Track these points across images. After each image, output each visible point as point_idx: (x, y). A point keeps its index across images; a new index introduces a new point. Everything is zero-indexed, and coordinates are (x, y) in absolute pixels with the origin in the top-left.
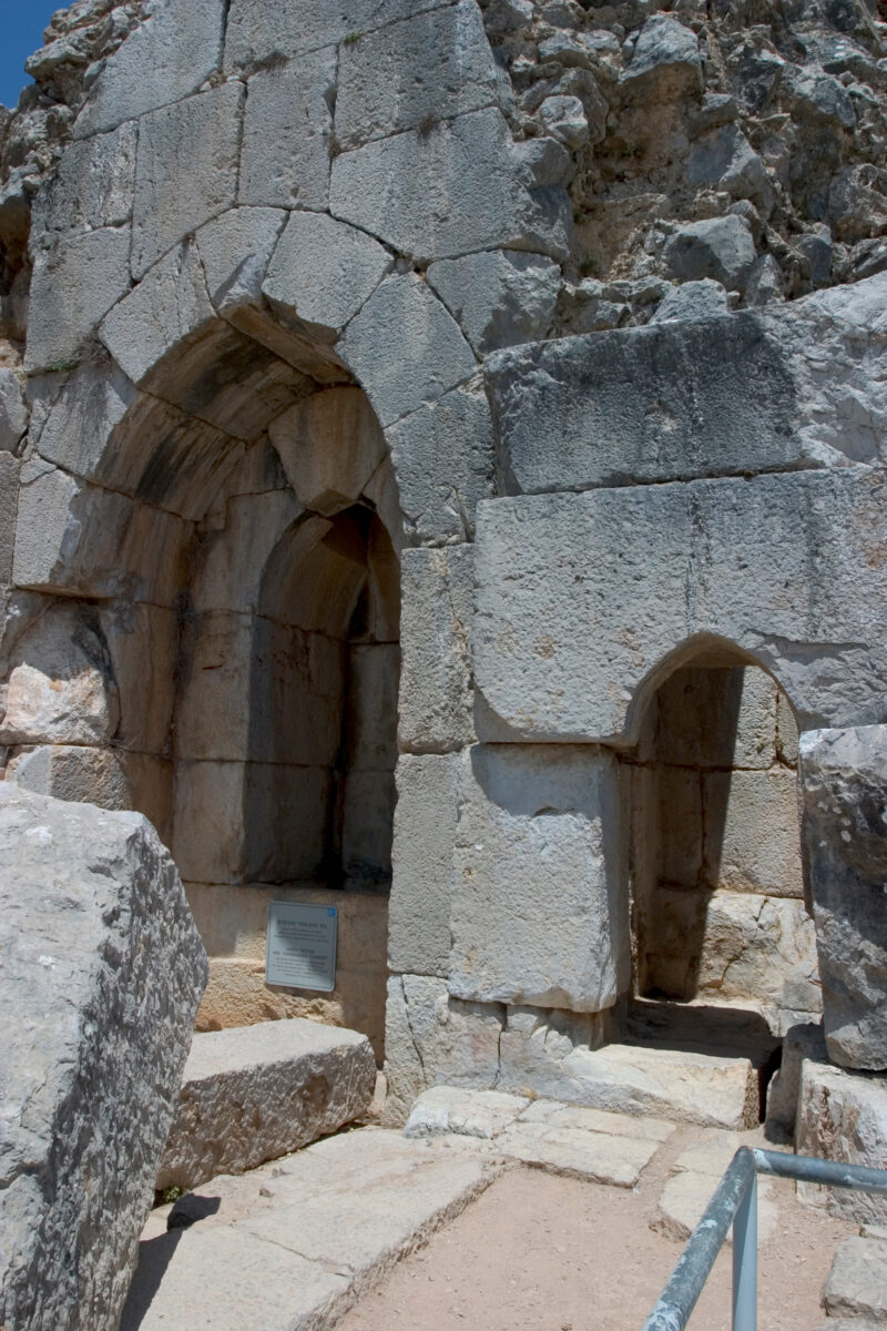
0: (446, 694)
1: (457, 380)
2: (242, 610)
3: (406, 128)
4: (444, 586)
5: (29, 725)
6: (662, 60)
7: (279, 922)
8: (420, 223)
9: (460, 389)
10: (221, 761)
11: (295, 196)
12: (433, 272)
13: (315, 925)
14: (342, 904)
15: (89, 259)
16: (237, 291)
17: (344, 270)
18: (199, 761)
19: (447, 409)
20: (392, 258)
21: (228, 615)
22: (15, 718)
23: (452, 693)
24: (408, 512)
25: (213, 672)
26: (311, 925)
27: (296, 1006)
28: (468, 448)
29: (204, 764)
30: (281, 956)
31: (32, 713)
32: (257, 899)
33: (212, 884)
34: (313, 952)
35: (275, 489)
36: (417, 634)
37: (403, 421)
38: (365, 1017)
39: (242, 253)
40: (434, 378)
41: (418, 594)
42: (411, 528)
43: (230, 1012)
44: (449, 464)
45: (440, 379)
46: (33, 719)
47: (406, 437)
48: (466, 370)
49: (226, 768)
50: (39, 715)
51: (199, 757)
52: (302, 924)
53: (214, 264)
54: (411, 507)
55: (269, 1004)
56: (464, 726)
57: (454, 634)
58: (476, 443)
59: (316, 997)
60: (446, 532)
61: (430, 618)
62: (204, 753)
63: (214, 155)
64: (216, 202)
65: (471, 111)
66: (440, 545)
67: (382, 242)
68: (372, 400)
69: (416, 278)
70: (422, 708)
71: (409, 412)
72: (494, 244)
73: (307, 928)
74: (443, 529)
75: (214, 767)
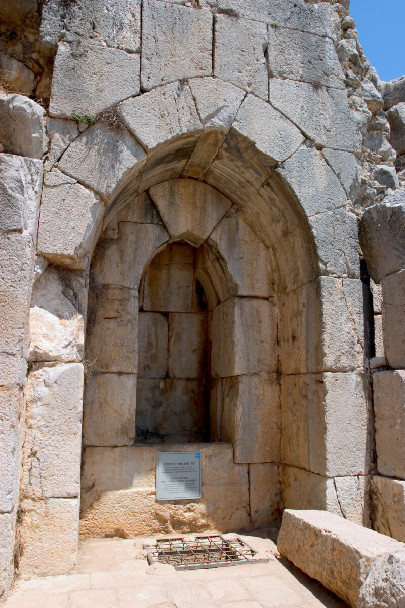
0: (347, 345)
1: (341, 205)
2: (132, 288)
3: (306, 81)
4: (343, 296)
5: (50, 348)
6: (376, 98)
7: (164, 464)
8: (318, 127)
9: (342, 208)
10: (120, 374)
11: (249, 86)
12: (326, 151)
13: (188, 463)
14: (204, 450)
15: (108, 63)
16: (216, 121)
17: (281, 134)
18: (103, 373)
19: (338, 216)
20: (304, 138)
21: (120, 289)
22: (41, 343)
23: (350, 345)
24: (323, 259)
25: (112, 321)
26: (185, 464)
27: (177, 510)
28: (348, 236)
29: (108, 375)
30: (167, 483)
31: (50, 340)
32: (147, 453)
33: (116, 447)
34: (187, 478)
35: (152, 223)
36: (332, 316)
37: (316, 215)
38: (219, 508)
39: (222, 104)
40: (329, 200)
41: (331, 298)
42: (324, 267)
43: (131, 521)
44: (341, 241)
45: (333, 202)
46: (53, 344)
47: (319, 224)
48: (344, 201)
49: (124, 378)
50: (56, 342)
51: (104, 370)
52: (180, 464)
53: (203, 102)
54: (324, 257)
55: (158, 512)
56: (356, 360)
57: (348, 318)
58: (351, 235)
59: (189, 503)
60: (341, 272)
61: (337, 310)
62: (108, 368)
63: (198, 43)
64: (201, 69)
65: (335, 88)
66: (339, 277)
67: (299, 129)
68: (301, 202)
69: (318, 153)
70: (336, 351)
71: (320, 213)
72: (351, 150)
73: (183, 466)
74: (340, 270)
75: (116, 377)
